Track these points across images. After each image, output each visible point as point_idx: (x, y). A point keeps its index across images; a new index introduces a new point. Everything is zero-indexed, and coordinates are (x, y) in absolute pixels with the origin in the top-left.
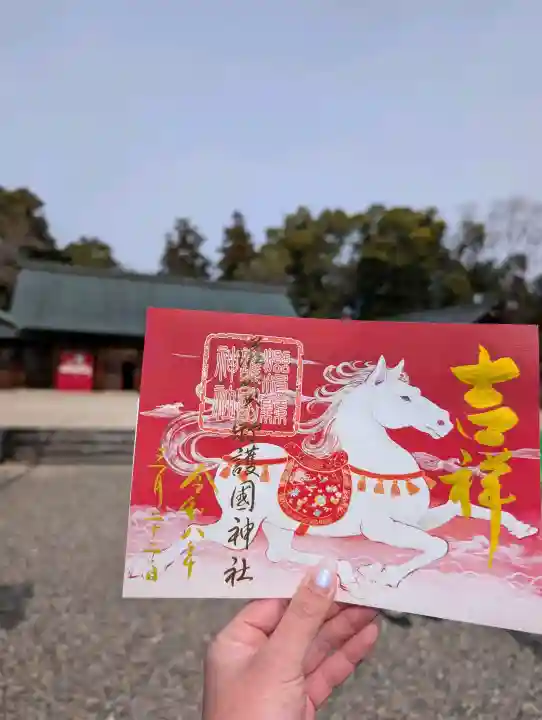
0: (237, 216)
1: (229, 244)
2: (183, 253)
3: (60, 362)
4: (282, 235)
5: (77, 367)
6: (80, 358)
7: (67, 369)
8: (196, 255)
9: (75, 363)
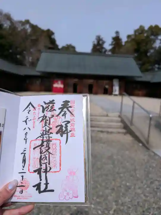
0: (117, 33)
1: (114, 43)
2: (98, 47)
3: (53, 83)
4: (133, 37)
5: (59, 85)
6: (60, 82)
7: (55, 85)
8: (103, 48)
9: (58, 84)
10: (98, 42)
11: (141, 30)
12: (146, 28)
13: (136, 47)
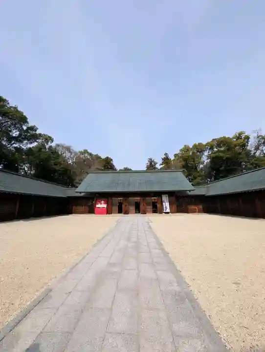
0: (166, 154)
3: (96, 203)
4: (180, 155)
6: (103, 202)
7: (98, 206)
8: (155, 168)
9: (101, 204)
10: (151, 164)
11: (186, 149)
12: (191, 147)
13: (183, 163)
